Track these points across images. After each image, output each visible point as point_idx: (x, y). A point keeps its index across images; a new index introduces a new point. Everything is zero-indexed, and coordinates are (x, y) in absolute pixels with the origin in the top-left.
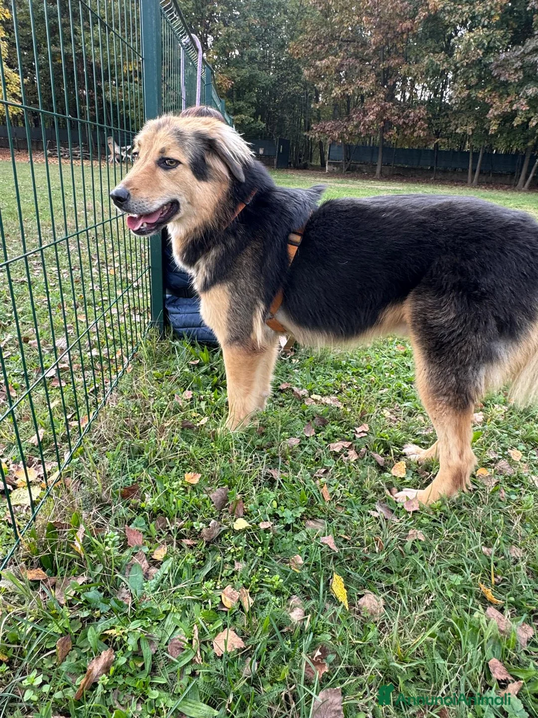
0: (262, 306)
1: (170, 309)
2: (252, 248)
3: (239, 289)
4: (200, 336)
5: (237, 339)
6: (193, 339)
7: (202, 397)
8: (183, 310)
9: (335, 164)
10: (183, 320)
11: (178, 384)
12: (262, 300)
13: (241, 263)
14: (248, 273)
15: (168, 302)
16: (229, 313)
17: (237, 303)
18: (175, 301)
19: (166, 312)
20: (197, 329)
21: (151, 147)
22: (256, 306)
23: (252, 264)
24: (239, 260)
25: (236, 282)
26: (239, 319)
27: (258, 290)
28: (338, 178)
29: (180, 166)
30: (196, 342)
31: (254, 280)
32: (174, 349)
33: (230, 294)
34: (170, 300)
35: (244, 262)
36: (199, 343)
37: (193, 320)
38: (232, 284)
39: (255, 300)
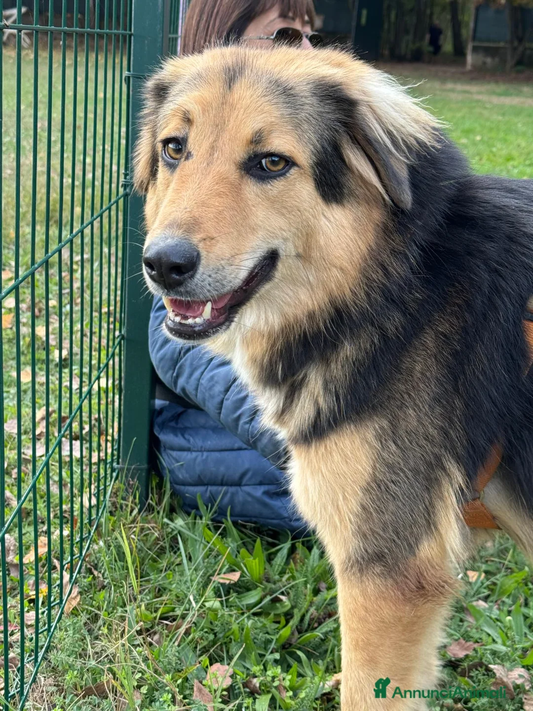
0: (458, 476)
1: (165, 437)
2: (438, 333)
3: (402, 432)
4: (238, 509)
5: (378, 557)
6: (222, 512)
7: (256, 682)
8: (196, 441)
9: (488, 51)
10: (198, 469)
11: (194, 644)
12: (458, 459)
13: (410, 372)
14: (425, 393)
15: (159, 420)
16: (367, 490)
17: (390, 467)
18: (177, 417)
19: (154, 445)
20: (232, 489)
21: (219, 127)
22: (440, 473)
23: (434, 370)
24: (406, 363)
25: (396, 417)
26: (392, 507)
27: (446, 434)
28: (497, 82)
29: (293, 171)
30: (228, 523)
31: (438, 410)
32: (174, 540)
33: (378, 445)
34: (166, 415)
35: (418, 368)
36: (235, 524)
37: (222, 469)
38: (385, 423)
39: (438, 458)
